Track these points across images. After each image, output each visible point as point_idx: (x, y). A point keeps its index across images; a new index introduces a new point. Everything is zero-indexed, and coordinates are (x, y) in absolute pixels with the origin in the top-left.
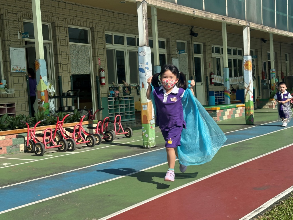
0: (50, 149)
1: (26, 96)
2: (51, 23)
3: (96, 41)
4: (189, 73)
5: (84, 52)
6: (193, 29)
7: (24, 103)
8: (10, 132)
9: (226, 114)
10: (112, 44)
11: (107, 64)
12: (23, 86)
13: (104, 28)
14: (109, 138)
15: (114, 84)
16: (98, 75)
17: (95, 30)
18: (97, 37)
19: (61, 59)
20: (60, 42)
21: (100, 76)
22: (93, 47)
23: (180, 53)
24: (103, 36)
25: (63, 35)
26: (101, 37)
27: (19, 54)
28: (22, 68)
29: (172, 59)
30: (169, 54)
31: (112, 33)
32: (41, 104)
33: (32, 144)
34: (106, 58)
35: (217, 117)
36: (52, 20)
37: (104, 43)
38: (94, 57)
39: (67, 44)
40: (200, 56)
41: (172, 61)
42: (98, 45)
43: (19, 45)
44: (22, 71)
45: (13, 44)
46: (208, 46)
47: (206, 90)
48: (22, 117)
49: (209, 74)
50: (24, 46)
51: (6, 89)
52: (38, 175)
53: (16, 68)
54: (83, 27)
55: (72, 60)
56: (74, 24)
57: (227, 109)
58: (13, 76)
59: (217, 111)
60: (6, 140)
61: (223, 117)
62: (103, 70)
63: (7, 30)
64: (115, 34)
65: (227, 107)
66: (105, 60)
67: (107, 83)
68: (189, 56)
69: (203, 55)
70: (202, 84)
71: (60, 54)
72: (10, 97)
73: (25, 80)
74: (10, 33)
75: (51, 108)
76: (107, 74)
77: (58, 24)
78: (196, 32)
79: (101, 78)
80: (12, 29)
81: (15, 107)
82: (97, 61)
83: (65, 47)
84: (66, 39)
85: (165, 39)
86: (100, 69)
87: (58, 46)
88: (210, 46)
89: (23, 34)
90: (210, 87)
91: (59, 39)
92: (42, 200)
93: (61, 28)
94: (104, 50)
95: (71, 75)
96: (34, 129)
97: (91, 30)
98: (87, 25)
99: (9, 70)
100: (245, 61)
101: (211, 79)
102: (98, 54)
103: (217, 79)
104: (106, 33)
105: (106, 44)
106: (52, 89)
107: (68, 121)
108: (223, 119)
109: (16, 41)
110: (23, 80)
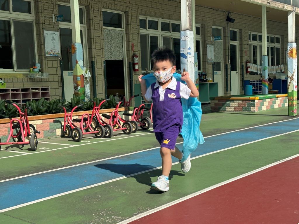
0: (86, 135)
1: (60, 81)
2: (85, 6)
3: (130, 25)
4: (224, 60)
5: (118, 37)
6: (230, 14)
7: (58, 87)
8: (47, 116)
9: (265, 105)
10: (146, 29)
11: (140, 50)
12: (57, 70)
13: (138, 12)
14: (145, 125)
15: (147, 71)
16: (131, 61)
17: (129, 14)
18: (131, 22)
19: (95, 43)
20: (94, 26)
21: (133, 62)
22: (127, 32)
23: (215, 40)
24: (137, 20)
25: (97, 18)
26: (135, 21)
27: (53, 38)
28: (56, 52)
29: (207, 46)
30: (204, 41)
31: (146, 18)
32: (77, 89)
33: (69, 129)
34: (140, 43)
35: (255, 108)
36: (87, 3)
37: (138, 28)
38: (128, 43)
39: (100, 28)
40: (236, 43)
41: (207, 48)
42: (131, 30)
43: (53, 28)
44: (56, 55)
45: (47, 27)
46: (245, 33)
47: (241, 79)
48: (58, 101)
49: (245, 62)
50: (58, 30)
51: (40, 73)
52: (80, 161)
53: (51, 52)
54: (117, 11)
55: (105, 45)
56: (108, 7)
57: (266, 99)
58: (47, 60)
59: (256, 101)
60: (43, 124)
61: (262, 108)
62: (136, 56)
63: (42, 13)
64: (149, 18)
65: (266, 97)
66: (138, 45)
67: (140, 69)
68: (225, 43)
69: (239, 42)
70: (237, 73)
71: (93, 39)
72: (44, 82)
73: (59, 65)
74: (45, 16)
75: (87, 93)
76: (141, 60)
77: (92, 7)
78: (233, 18)
79: (134, 64)
80: (46, 11)
81: (50, 91)
82: (131, 46)
83: (99, 31)
84: (100, 23)
85: (201, 25)
86: (133, 55)
87: (92, 30)
88: (247, 33)
89: (58, 17)
90: (245, 75)
91: (93, 22)
92: (89, 186)
93: (95, 11)
94: (138, 35)
95: (104, 60)
96: (71, 114)
97: (125, 14)
98: (122, 8)
99: (43, 54)
100: (289, 49)
101: (247, 68)
102: (132, 39)
103: (253, 68)
104: (140, 18)
105: (140, 29)
106: (88, 74)
107: (103, 108)
108: (262, 110)
109: (51, 24)
110: (57, 64)
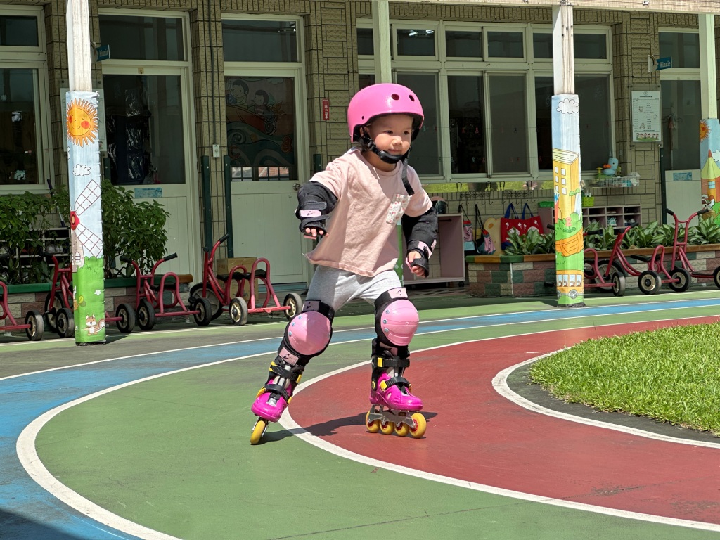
1: (658, 192)
7: (653, 206)
12: (653, 170)
43: (648, 85)
45: (637, 83)
50: (659, 86)
58: (635, 151)
63: (627, 55)
73: (657, 159)
74: (633, 61)
80: (637, 51)
81: (641, 214)
99: (628, 138)
109: (644, 75)
110: (653, 157)
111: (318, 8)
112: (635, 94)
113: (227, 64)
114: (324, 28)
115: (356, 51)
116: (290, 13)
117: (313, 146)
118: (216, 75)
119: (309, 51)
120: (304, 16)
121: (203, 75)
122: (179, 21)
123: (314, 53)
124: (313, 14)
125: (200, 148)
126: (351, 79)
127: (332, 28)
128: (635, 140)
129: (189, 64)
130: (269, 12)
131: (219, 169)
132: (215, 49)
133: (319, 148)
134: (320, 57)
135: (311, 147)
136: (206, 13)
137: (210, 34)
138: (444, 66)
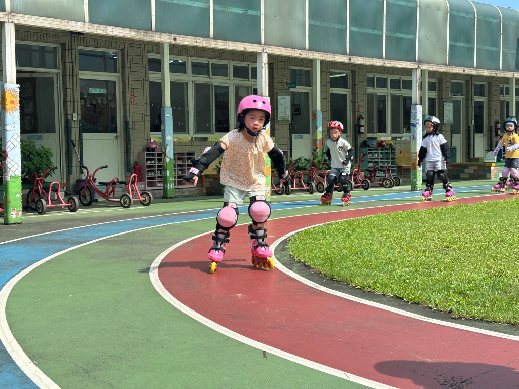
3: (356, 85)
11: (367, 111)
13: (366, 71)
17: (356, 74)
21: (359, 124)
24: (365, 79)
25: (325, 81)
26: (362, 80)
37: (365, 87)
38: (353, 104)
42: (358, 90)
58: (279, 124)
62: (363, 118)
64: (377, 76)
66: (365, 106)
67: (366, 132)
76: (367, 122)
79: (360, 126)
82: (356, 107)
86: (359, 117)
93: (323, 73)
94: (365, 95)
97: (352, 74)
102: (358, 99)
104: (367, 76)
110: (287, 127)
111: (129, 46)
112: (279, 97)
113: (81, 72)
114: (131, 57)
115: (147, 69)
116: (114, 48)
117: (125, 116)
118: (75, 77)
119: (123, 68)
120: (121, 50)
121: (68, 78)
122: (55, 49)
123: (126, 69)
124: (126, 49)
125: (66, 115)
126: (145, 83)
127: (135, 57)
128: (279, 119)
129: (60, 71)
130: (103, 47)
131: (76, 126)
132: (74, 64)
133: (128, 118)
134: (129, 71)
135: (124, 117)
136: (70, 45)
137: (72, 56)
138: (190, 79)
